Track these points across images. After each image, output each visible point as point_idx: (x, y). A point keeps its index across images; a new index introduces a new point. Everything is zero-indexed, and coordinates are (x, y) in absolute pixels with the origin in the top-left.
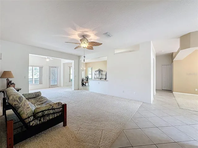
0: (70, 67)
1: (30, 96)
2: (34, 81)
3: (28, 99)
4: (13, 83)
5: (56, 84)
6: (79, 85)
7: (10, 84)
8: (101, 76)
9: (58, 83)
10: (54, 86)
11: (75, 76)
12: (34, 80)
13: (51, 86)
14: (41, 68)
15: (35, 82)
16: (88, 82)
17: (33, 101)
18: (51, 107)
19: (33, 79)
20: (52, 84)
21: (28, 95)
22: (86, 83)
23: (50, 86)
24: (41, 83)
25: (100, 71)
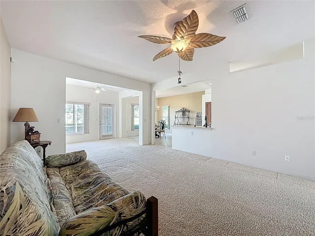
0: (133, 106)
1: (63, 161)
2: (76, 128)
3: (59, 168)
4: (37, 132)
5: (110, 133)
6: (150, 136)
7: (30, 133)
8: (187, 120)
9: (113, 131)
10: (107, 138)
11: (144, 120)
12: (76, 126)
13: (103, 136)
14: (87, 106)
15: (78, 131)
16: (164, 131)
17: (68, 173)
18: (117, 213)
19: (74, 124)
20: (104, 134)
21: (59, 159)
22: (160, 133)
23: (102, 138)
24: (87, 131)
25: (184, 112)
